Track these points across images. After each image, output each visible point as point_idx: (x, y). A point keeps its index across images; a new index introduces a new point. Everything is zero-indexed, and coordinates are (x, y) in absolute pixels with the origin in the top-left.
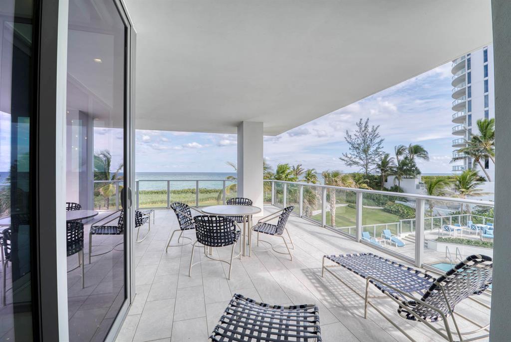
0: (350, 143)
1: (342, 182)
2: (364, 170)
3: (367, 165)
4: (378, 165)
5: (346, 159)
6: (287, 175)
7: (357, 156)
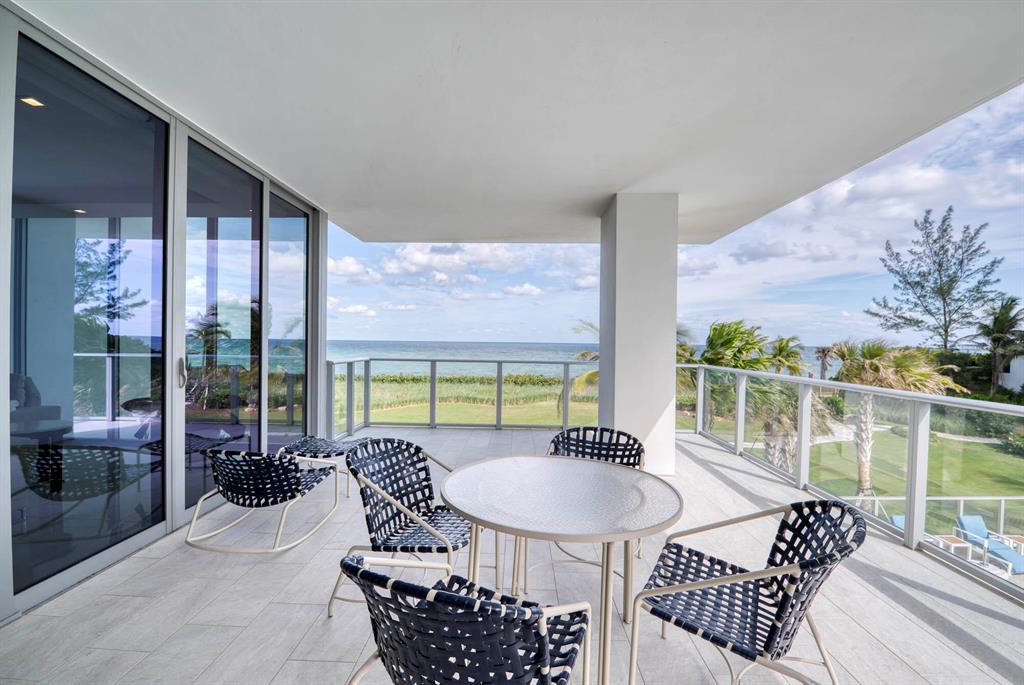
0: (898, 273)
1: (897, 372)
2: (938, 340)
3: (946, 328)
4: (983, 327)
5: (884, 312)
6: (740, 351)
7: (916, 305)
